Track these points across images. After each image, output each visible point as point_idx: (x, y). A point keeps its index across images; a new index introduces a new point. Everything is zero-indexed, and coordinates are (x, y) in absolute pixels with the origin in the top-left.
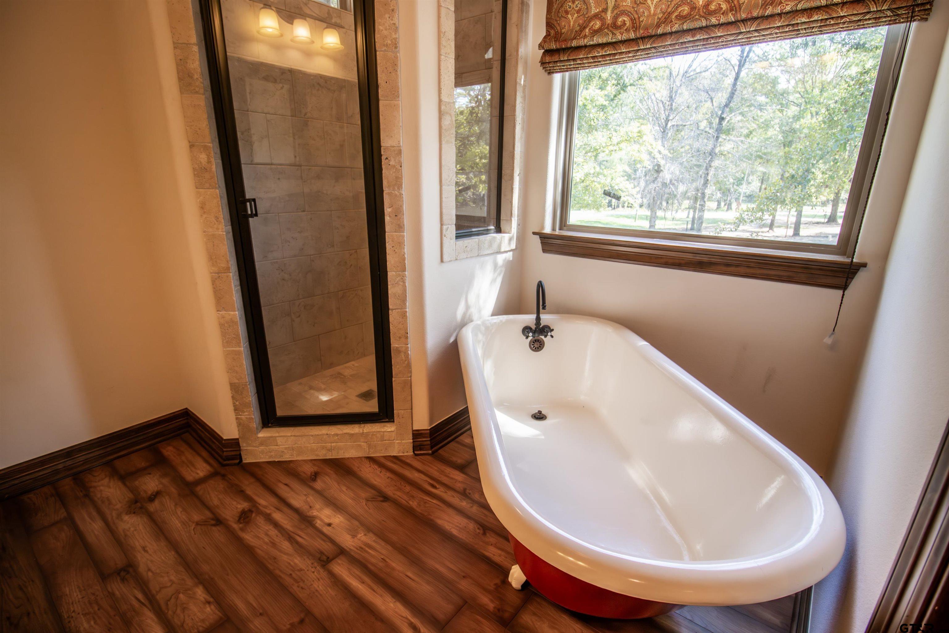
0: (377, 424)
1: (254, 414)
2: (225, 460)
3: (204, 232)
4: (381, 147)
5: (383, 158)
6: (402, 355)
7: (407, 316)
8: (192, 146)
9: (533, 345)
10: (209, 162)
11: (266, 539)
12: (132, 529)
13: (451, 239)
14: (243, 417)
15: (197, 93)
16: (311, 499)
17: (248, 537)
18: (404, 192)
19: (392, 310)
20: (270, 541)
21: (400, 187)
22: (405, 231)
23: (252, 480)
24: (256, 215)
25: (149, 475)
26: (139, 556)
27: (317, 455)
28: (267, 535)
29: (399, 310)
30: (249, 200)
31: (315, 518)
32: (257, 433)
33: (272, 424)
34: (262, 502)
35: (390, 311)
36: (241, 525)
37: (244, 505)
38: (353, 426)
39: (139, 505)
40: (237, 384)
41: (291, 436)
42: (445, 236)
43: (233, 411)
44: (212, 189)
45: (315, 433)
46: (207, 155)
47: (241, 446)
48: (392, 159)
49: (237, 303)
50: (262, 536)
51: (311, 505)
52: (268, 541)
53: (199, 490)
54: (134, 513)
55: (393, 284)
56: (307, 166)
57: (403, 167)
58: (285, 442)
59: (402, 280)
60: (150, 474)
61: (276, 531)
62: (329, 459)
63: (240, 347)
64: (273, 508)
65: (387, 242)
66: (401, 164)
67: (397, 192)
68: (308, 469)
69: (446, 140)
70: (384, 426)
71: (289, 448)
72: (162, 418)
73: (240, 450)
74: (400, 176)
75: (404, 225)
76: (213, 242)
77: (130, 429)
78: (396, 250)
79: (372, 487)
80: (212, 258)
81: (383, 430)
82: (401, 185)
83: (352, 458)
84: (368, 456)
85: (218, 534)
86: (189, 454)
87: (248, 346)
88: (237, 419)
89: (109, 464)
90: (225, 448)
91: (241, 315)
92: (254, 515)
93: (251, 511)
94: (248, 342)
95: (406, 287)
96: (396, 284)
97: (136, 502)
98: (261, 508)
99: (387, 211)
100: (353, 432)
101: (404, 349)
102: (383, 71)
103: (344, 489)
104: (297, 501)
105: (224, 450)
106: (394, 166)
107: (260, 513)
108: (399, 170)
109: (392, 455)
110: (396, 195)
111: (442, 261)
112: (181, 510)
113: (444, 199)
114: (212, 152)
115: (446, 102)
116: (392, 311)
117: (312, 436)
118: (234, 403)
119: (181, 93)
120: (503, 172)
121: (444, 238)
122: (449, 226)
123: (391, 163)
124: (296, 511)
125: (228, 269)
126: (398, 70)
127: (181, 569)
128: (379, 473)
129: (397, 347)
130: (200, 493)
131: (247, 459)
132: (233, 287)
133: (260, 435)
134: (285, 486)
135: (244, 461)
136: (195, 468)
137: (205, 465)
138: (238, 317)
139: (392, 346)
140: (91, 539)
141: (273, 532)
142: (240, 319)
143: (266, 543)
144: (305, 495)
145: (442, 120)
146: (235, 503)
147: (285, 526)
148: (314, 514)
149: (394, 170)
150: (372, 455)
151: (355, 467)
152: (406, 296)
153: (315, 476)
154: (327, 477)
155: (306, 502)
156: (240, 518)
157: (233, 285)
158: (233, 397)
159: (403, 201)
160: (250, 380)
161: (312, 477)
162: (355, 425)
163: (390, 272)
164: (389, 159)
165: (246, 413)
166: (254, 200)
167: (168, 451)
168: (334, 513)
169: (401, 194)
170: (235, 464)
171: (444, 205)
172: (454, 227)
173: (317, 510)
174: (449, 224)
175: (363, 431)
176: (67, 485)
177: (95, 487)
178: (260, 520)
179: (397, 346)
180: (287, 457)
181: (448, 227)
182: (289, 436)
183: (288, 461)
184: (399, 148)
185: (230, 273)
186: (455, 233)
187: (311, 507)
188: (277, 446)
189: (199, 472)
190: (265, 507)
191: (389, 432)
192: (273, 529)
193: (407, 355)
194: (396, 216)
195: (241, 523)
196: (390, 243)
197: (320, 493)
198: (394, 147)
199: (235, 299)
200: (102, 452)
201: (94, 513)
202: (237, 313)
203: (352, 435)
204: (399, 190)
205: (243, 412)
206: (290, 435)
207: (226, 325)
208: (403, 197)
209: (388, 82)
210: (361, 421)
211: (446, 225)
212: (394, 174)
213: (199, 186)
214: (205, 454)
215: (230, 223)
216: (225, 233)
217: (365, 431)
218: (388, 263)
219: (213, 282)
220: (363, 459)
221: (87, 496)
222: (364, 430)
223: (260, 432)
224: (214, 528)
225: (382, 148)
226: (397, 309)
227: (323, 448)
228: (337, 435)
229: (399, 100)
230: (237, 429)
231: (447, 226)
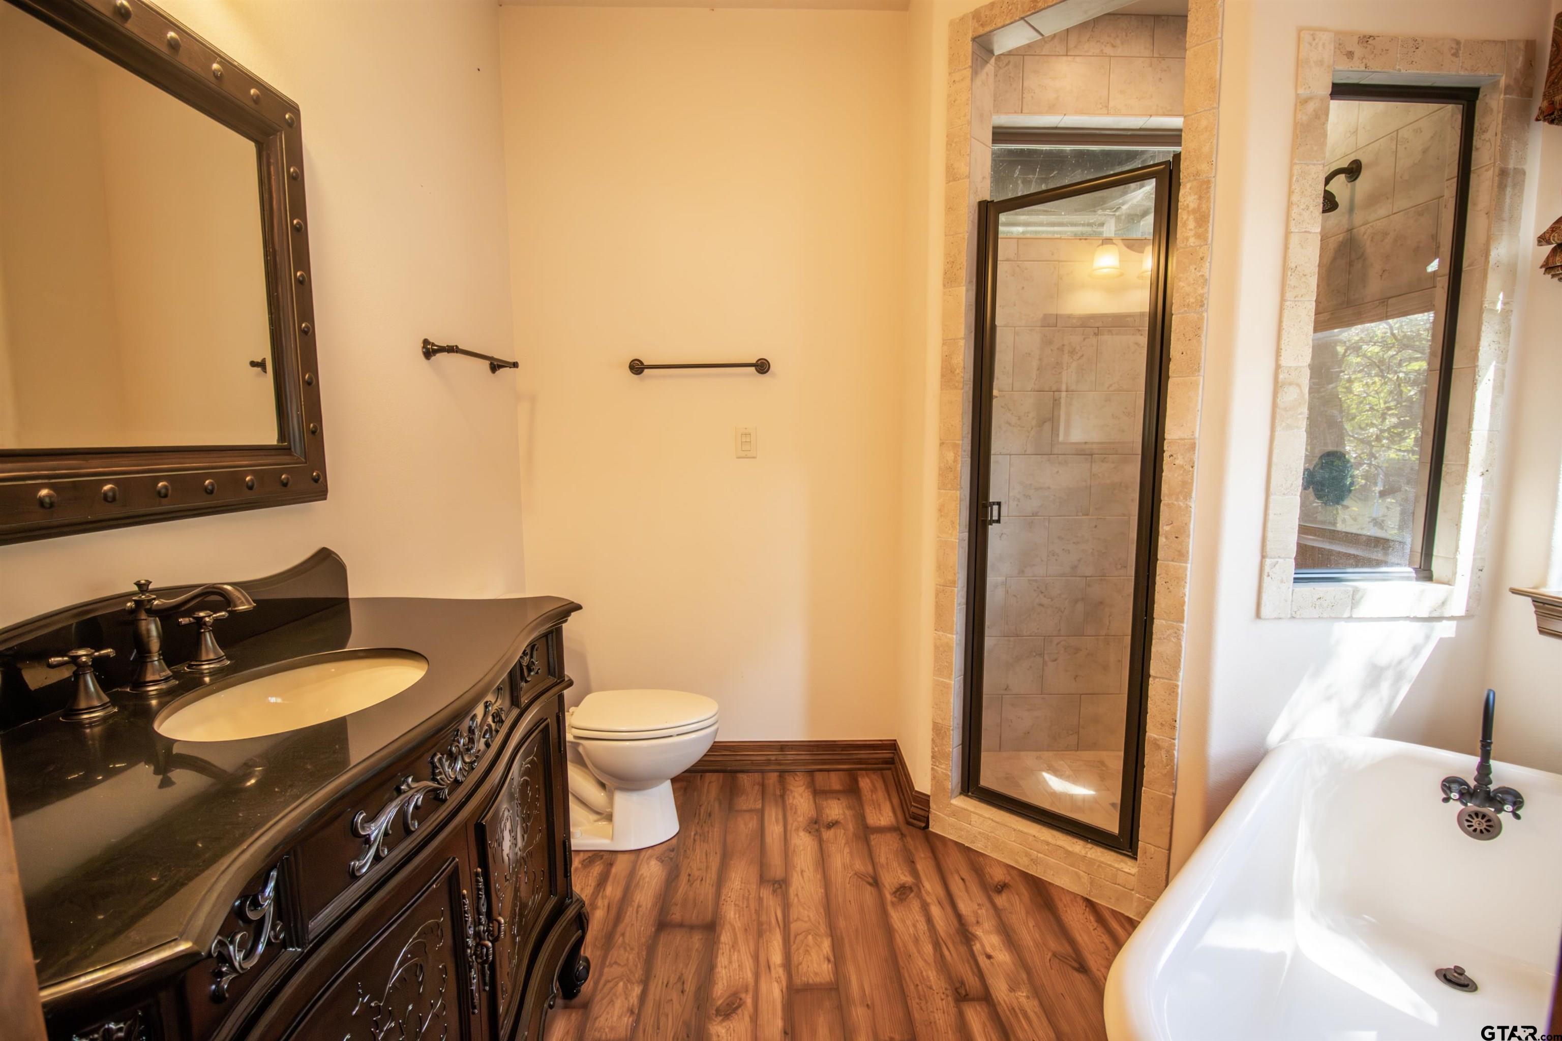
0: (1112, 853)
1: (951, 770)
2: (911, 818)
3: (938, 537)
4: (1165, 439)
5: (1166, 455)
6: (1163, 753)
7: (1177, 694)
8: (942, 444)
9: (1468, 821)
10: (955, 461)
11: (911, 930)
12: (801, 848)
13: (1282, 581)
14: (939, 769)
15: (956, 388)
16: (982, 912)
17: (895, 916)
18: (1195, 504)
19: (1155, 677)
20: (914, 934)
21: (1188, 496)
22: (1190, 561)
23: (929, 854)
24: (998, 521)
25: (837, 801)
26: (795, 875)
27: (1017, 862)
28: (914, 926)
29: (1166, 681)
30: (994, 503)
31: (976, 938)
32: (951, 798)
33: (972, 793)
34: (927, 885)
35: (1151, 679)
36: (894, 899)
37: (907, 879)
38: (1075, 840)
39: (816, 826)
40: (940, 725)
41: (989, 818)
42: (1268, 576)
43: (930, 758)
44: (953, 490)
45: (1019, 828)
46: (954, 453)
47: (931, 807)
48: (1180, 457)
49: (956, 624)
50: (909, 923)
51: (980, 920)
52: (912, 933)
53: (874, 839)
54: (810, 832)
55: (1160, 639)
56: (1102, 454)
57: (1195, 467)
58: (980, 824)
59: (1175, 635)
60: (839, 799)
61: (926, 928)
62: (1032, 875)
63: (950, 678)
64: (935, 900)
65: (1158, 573)
66: (1194, 463)
67: (1181, 504)
68: (998, 875)
69: (1284, 424)
70: (1122, 861)
71: (984, 833)
72: (868, 743)
73: (929, 811)
74: (1189, 481)
75: (1188, 552)
76: (944, 550)
77: (837, 743)
78: (1171, 588)
79: (1072, 942)
80: (940, 567)
81: (1116, 865)
82: (1191, 491)
83: (1063, 889)
84: (1088, 897)
85: (869, 894)
86: (881, 795)
87: (962, 682)
88: (933, 769)
89: (811, 772)
90: (915, 802)
91: (960, 640)
92: (912, 895)
93: (911, 889)
94: (962, 677)
95: (1181, 646)
96: (1164, 638)
97: (816, 823)
98: (923, 892)
99: (1163, 530)
100: (1070, 849)
101: (1167, 744)
102: (1178, 339)
103: (1031, 924)
104: (966, 907)
105: (913, 803)
106: (1182, 467)
107: (919, 896)
108: (1190, 471)
109: (1127, 914)
110: (1180, 507)
111: (1258, 615)
112: (848, 851)
113: (1271, 516)
114: (960, 450)
115: (1290, 367)
116: (1154, 680)
117: (1015, 830)
118: (933, 748)
119: (942, 389)
120: (1444, 469)
121: (1266, 579)
122: (1280, 561)
123: (1177, 462)
124: (959, 916)
125: (953, 583)
126: (1202, 336)
127: (822, 910)
128: (1092, 928)
129: (1155, 739)
130: (873, 843)
131: (934, 828)
132: (956, 605)
133: (955, 802)
134: (961, 881)
135: (930, 829)
136: (880, 813)
137: (891, 814)
138: (955, 643)
139: (1147, 734)
140: (769, 839)
141: (922, 926)
142: (957, 644)
143: (909, 935)
144: (979, 905)
145: (1279, 395)
146: (899, 871)
147: (938, 927)
148: (978, 933)
149: (1181, 472)
150: (1094, 900)
151: (1062, 904)
152: (1180, 660)
153: (1001, 888)
154: (1016, 897)
155: (976, 913)
156: (898, 890)
157: (956, 603)
158: (933, 740)
159: (1190, 517)
160: (955, 725)
161: (999, 887)
162: (1078, 840)
163: (1158, 619)
164: (1174, 456)
165: (943, 766)
166: (999, 504)
167: (865, 783)
168: (1001, 946)
169: (1188, 507)
170: (920, 828)
171: (1269, 525)
172: (1292, 563)
173: (983, 930)
174: (1279, 557)
175: (1087, 853)
176: (773, 778)
177: (792, 792)
178: (916, 905)
179: (1156, 736)
180: (978, 846)
181: (1277, 562)
182: (985, 818)
183: (980, 853)
184: (1192, 441)
185: (955, 587)
186: (1293, 572)
187: (978, 922)
188: (970, 824)
189: (882, 819)
190: (928, 893)
191: (1125, 872)
192: (924, 924)
193: (1170, 757)
194: (1177, 537)
195: (895, 897)
196: (1162, 576)
197: (997, 911)
198: (1185, 439)
199: (955, 619)
200: (807, 758)
201: (781, 817)
202: (954, 636)
203: (1068, 853)
204: (1187, 500)
205: (940, 763)
206: (987, 816)
207: (941, 649)
208: (1190, 511)
209: (1184, 353)
210: (1090, 839)
211: (1271, 558)
212: (1180, 478)
213: (942, 486)
214: (896, 801)
215: (967, 530)
216: (957, 541)
217: (1089, 855)
218: (1155, 606)
219: (937, 596)
220: (1078, 899)
221: (783, 796)
222: (1089, 853)
223: (955, 798)
224: (868, 887)
225: (1166, 442)
226: (1163, 678)
227: (1027, 855)
228: (1048, 843)
229: (1198, 376)
230: (930, 783)
231: (1276, 560)
